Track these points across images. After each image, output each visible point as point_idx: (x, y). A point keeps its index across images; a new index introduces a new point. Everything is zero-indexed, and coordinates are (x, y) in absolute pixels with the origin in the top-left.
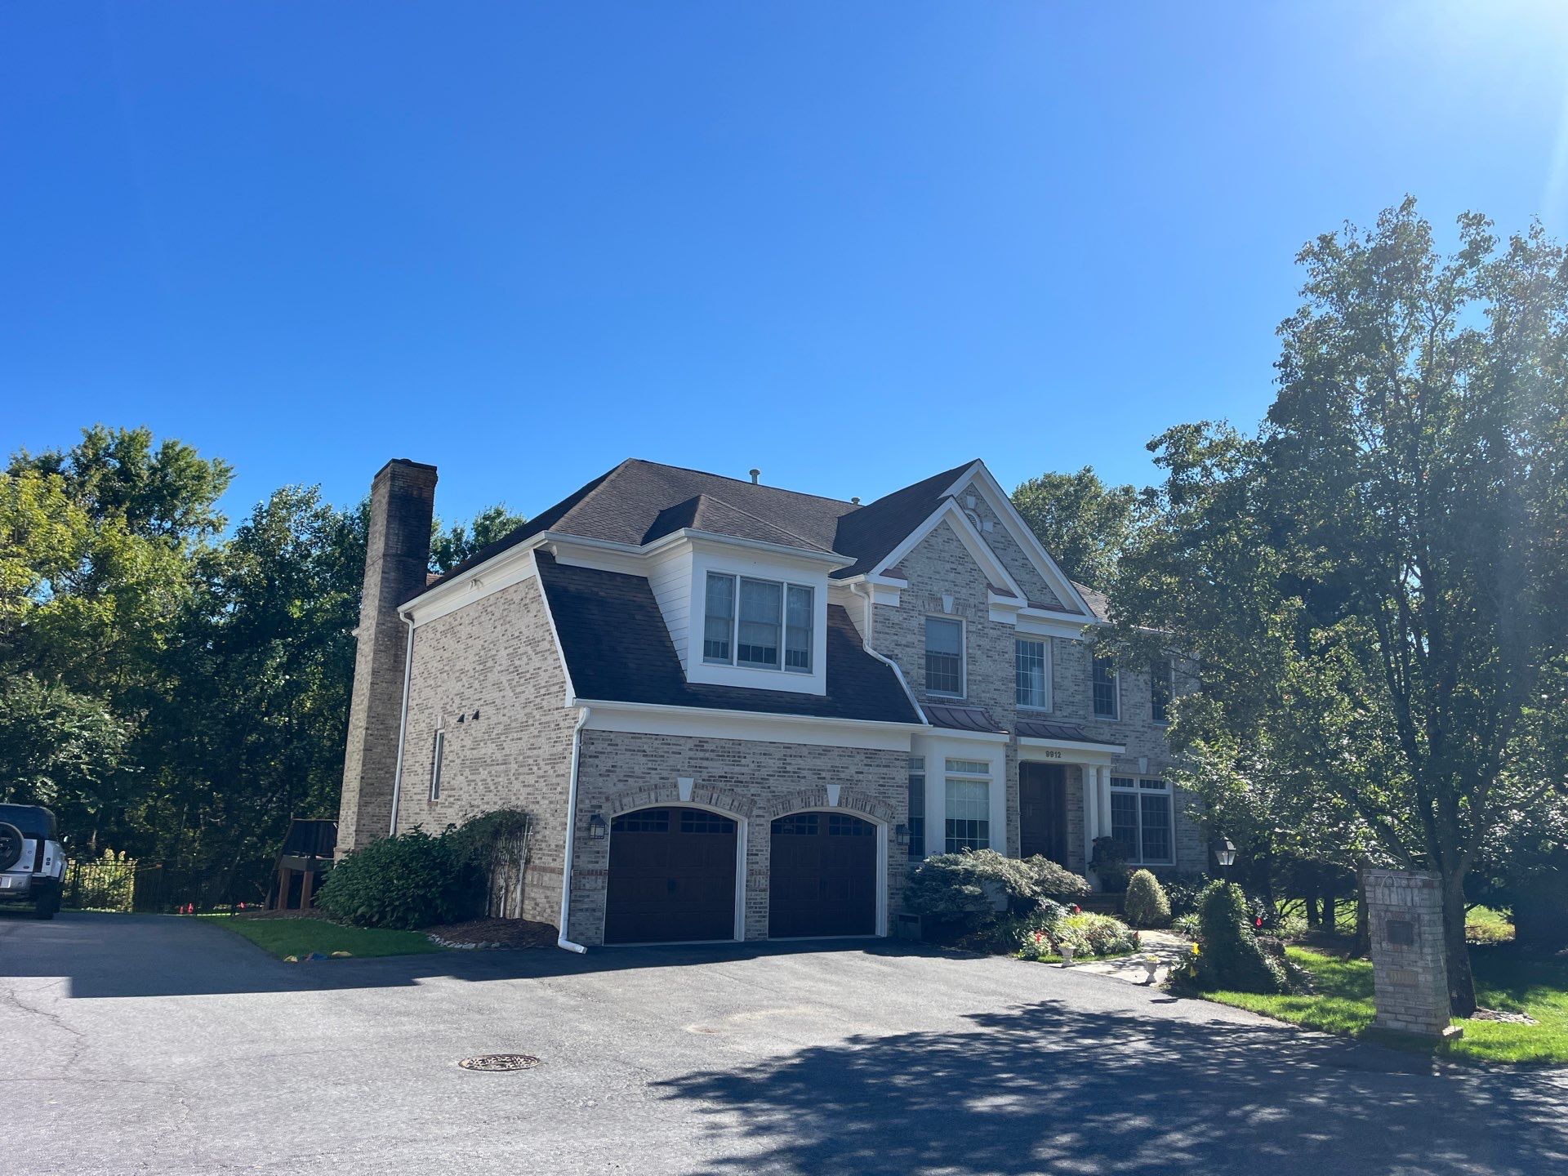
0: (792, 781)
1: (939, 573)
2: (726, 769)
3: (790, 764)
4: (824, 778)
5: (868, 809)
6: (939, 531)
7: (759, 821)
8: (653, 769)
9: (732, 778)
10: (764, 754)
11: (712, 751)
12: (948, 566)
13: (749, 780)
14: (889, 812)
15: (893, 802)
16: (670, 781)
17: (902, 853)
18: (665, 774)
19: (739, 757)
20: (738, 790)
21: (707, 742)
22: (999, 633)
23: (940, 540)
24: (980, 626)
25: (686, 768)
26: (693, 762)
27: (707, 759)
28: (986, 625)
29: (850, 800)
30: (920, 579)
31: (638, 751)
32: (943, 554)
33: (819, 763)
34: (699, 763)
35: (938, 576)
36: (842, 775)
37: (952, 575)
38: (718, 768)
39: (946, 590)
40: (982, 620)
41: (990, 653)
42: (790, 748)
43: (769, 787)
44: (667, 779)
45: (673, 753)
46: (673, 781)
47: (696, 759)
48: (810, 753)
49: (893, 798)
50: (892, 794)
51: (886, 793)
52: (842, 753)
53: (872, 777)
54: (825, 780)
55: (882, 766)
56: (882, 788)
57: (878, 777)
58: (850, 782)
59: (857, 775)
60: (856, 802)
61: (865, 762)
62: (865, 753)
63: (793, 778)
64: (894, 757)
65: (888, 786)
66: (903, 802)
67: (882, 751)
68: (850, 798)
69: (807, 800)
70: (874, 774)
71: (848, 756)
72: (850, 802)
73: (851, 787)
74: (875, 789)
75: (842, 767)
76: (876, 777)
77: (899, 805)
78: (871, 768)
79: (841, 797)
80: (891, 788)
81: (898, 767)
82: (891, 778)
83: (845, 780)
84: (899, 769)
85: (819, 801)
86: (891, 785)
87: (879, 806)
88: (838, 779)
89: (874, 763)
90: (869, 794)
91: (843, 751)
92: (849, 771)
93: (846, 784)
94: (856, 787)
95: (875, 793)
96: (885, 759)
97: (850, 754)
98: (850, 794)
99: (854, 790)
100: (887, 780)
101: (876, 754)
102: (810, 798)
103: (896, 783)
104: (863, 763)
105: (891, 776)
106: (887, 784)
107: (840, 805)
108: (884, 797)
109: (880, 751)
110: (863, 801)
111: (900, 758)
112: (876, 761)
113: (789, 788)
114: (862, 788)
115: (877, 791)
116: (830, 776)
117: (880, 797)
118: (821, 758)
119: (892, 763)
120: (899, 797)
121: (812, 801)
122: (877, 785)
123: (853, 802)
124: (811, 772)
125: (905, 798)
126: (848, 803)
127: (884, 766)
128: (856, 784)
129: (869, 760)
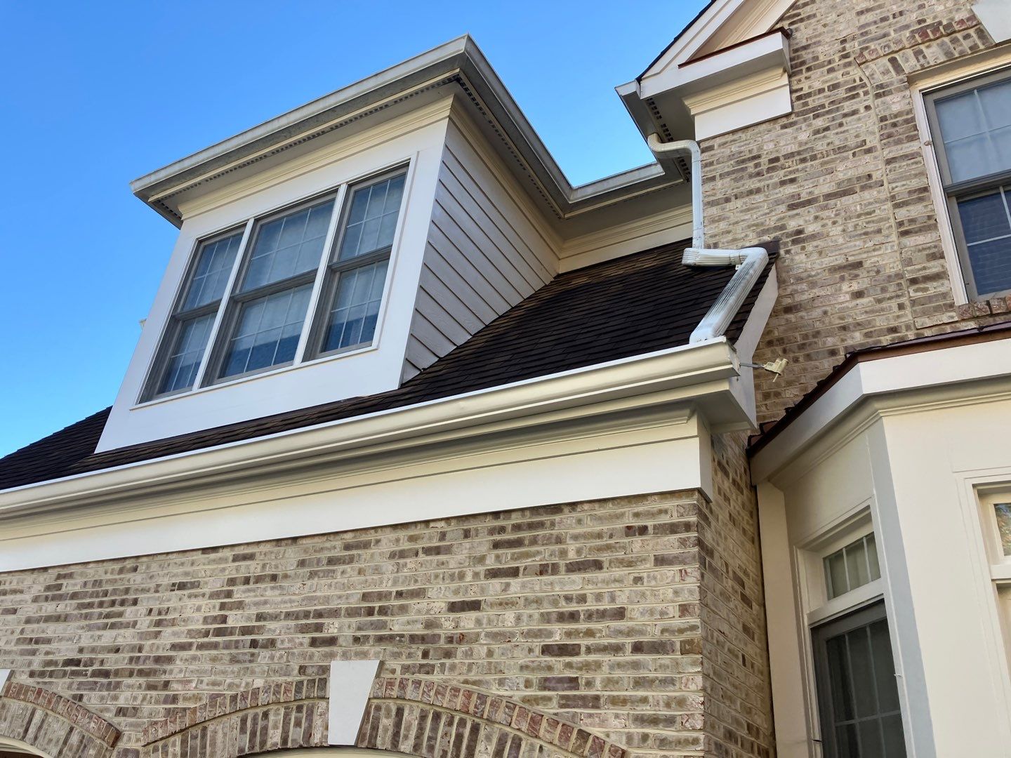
2: (85, 639)
4: (332, 641)
9: (91, 662)
11: (73, 596)
13: (125, 665)
19: (122, 603)
20: (94, 699)
21: (71, 575)
25: (11, 646)
26: (29, 630)
27: (58, 618)
29: (411, 717)
30: (870, 17)
33: (325, 590)
34: (39, 630)
36: (397, 625)
38: (70, 639)
47: (39, 620)
48: (302, 563)
49: (614, 701)
50: (609, 682)
51: (582, 682)
52: (406, 546)
53: (518, 618)
54: (335, 649)
55: (563, 569)
56: (558, 662)
57: (542, 614)
58: (422, 647)
59: (452, 616)
60: (435, 729)
61: (491, 563)
62: (492, 531)
63: (237, 648)
64: (620, 525)
65: (589, 650)
66: (670, 721)
67: (566, 510)
68: (411, 711)
69: (260, 723)
70: (528, 602)
71: (428, 551)
72: (408, 729)
73: (422, 666)
74: (527, 667)
75: (400, 594)
76: (536, 616)
77: (645, 737)
78: (515, 583)
79: (378, 708)
80: (606, 658)
81: (643, 560)
82: (602, 615)
83: (406, 639)
84: (646, 569)
85: (298, 724)
86: (606, 641)
87: (538, 743)
88: (380, 639)
89: (528, 562)
90: (495, 691)
91: (412, 539)
92: (422, 604)
93: (410, 656)
94: (443, 665)
95: (522, 686)
96: (576, 537)
97: (435, 543)
98: (410, 692)
99: (436, 677)
100: (582, 626)
101: (541, 525)
102: (271, 717)
103: (630, 632)
104: (481, 569)
105: (605, 605)
106: (584, 642)
107: (369, 742)
108: (566, 702)
109: (556, 509)
110: (462, 723)
111: (650, 523)
112: (538, 553)
113: (219, 685)
114: (470, 666)
115: (535, 677)
116: (349, 633)
117: (549, 699)
118: (334, 571)
119: (608, 548)
120: (644, 700)
121: (275, 727)
122: (537, 651)
123: (421, 729)
124: (292, 623)
125: (681, 702)
126: (402, 732)
127: (574, 568)
128: (448, 654)
129: (509, 552)
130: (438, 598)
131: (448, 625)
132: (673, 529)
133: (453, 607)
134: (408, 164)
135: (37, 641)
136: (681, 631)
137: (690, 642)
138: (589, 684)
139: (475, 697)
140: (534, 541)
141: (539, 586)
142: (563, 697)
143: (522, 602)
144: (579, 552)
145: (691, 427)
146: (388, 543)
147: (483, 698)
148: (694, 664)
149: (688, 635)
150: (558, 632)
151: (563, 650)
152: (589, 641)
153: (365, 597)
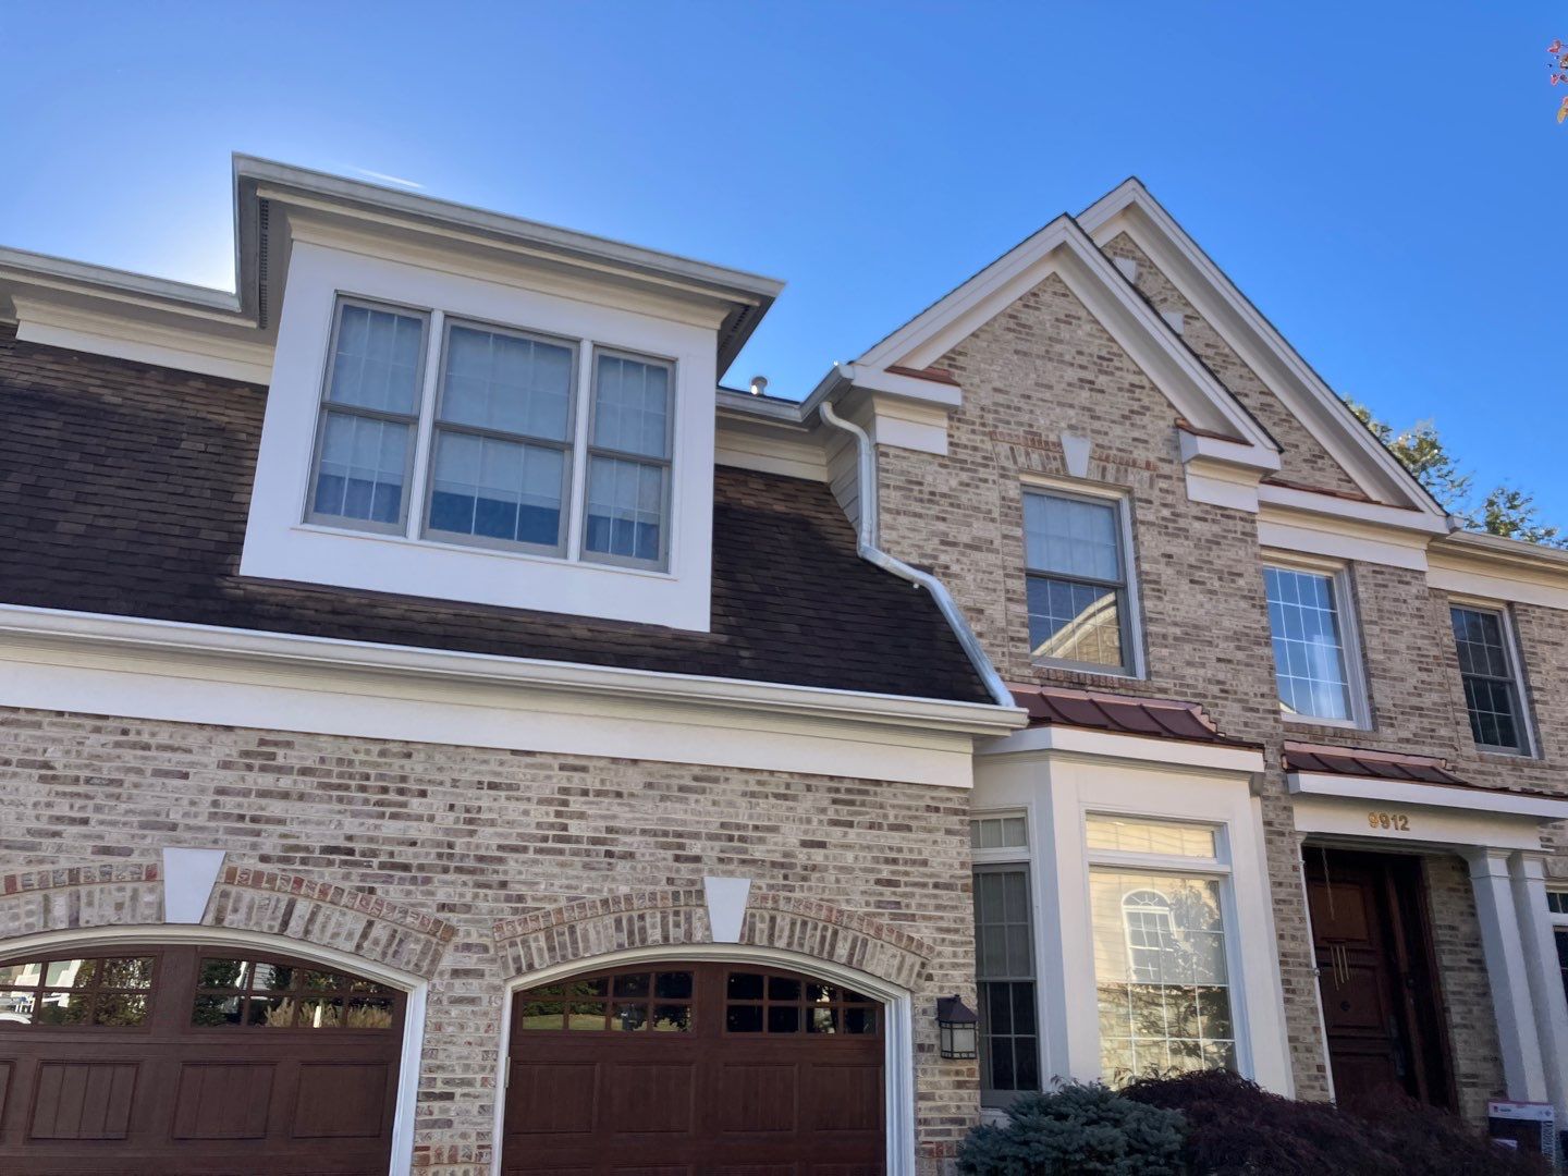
0: (586, 866)
1: (1050, 387)
2: (351, 826)
3: (582, 816)
4: (697, 859)
5: (842, 951)
6: (1046, 297)
7: (460, 988)
8: (73, 821)
9: (374, 854)
10: (492, 786)
11: (304, 772)
12: (1072, 374)
13: (432, 860)
14: (910, 959)
15: (924, 932)
16: (135, 859)
17: (960, 1085)
18: (114, 837)
19: (401, 792)
20: (394, 893)
21: (289, 744)
22: (1216, 529)
23: (1046, 316)
24: (1166, 513)
25: (201, 821)
26: (229, 804)
27: (285, 796)
28: (1181, 509)
29: (783, 923)
30: (1000, 398)
31: (22, 764)
32: (1058, 348)
33: (681, 814)
34: (250, 806)
35: (1048, 395)
36: (758, 852)
37: (1085, 394)
38: (319, 823)
40: (1170, 499)
41: (1198, 575)
42: (584, 769)
43: (503, 885)
44: (128, 852)
45: (158, 773)
46: (146, 861)
47: (246, 793)
48: (649, 786)
49: (924, 918)
50: (920, 906)
51: (903, 904)
52: (756, 788)
53: (856, 858)
54: (699, 865)
55: (886, 827)
56: (888, 890)
57: (873, 857)
58: (783, 871)
59: (805, 850)
60: (803, 931)
61: (831, 814)
62: (830, 790)
63: (588, 856)
64: (922, 803)
65: (906, 884)
66: (956, 931)
67: (885, 785)
68: (784, 919)
69: (637, 925)
70: (863, 848)
71: (776, 796)
72: (782, 931)
73: (785, 886)
74: (866, 892)
75: (756, 828)
76: (869, 858)
77: (943, 940)
78: (852, 833)
79: (753, 916)
80: (917, 890)
81: (938, 830)
82: (914, 862)
83: (768, 865)
84: (940, 836)
85: (677, 925)
86: (917, 880)
87: (879, 942)
88: (743, 862)
89: (860, 818)
90: (844, 907)
91: (759, 783)
92: (779, 838)
93: (773, 877)
94: (802, 886)
95: (864, 904)
96: (893, 806)
97: (782, 791)
98: (782, 904)
99: (797, 894)
100: (901, 868)
101: (866, 792)
102: (648, 919)
103: (932, 875)
104: (825, 818)
105: (915, 856)
106: (903, 879)
107: (749, 940)
108: (895, 917)
109: (878, 783)
110: (825, 928)
111: (942, 805)
112: (868, 813)
113: (576, 888)
114: (824, 889)
115: (872, 899)
116: (715, 854)
117: (883, 914)
118: (687, 799)
119: (916, 818)
120: (941, 918)
121: (654, 926)
122: (872, 882)
123: (792, 930)
124: (652, 840)
125: (962, 920)
126: (776, 934)
127: (894, 828)
128: (804, 879)
129: (845, 809)
130: (791, 836)
131: (802, 856)
132: (956, 812)
133: (804, 844)
134: (673, 362)
135: (254, 820)
136: (962, 878)
137: (966, 885)
138: (908, 906)
139: (835, 912)
140: (863, 804)
141: (870, 837)
142: (891, 914)
143: (857, 846)
144: (896, 817)
145: (968, 747)
146: (737, 784)
147: (841, 912)
148: (969, 898)
149: (965, 881)
150: (886, 872)
151: (889, 883)
152: (906, 879)
153: (723, 825)
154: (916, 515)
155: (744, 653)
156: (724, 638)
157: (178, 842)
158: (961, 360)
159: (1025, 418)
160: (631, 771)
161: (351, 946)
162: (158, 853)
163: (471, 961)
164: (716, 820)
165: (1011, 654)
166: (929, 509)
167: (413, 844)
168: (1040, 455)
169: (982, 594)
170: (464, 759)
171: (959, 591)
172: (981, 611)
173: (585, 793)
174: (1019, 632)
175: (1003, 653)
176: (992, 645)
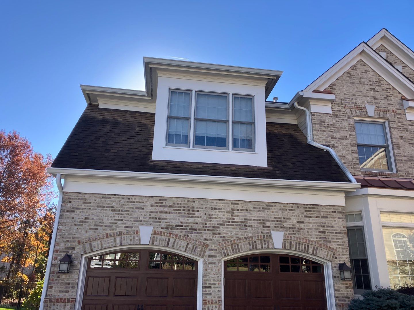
0: (240, 229)
1: (361, 92)
2: (182, 220)
3: (238, 216)
4: (269, 227)
5: (310, 250)
6: (358, 66)
7: (211, 260)
8: (119, 220)
9: (188, 226)
10: (215, 209)
11: (170, 206)
12: (368, 87)
13: (202, 228)
14: (330, 253)
15: (334, 245)
16: (133, 229)
17: (347, 288)
18: (128, 224)
19: (193, 211)
20: (193, 236)
21: (166, 200)
23: (359, 72)
24: (400, 124)
25: (147, 219)
26: (153, 215)
27: (166, 212)
28: (405, 123)
29: (294, 243)
30: (346, 96)
31: (107, 207)
32: (363, 80)
33: (263, 215)
34: (158, 215)
35: (361, 94)
36: (285, 225)
37: (372, 93)
38: (175, 219)
39: (368, 102)
40: (401, 120)
41: (411, 142)
42: (237, 204)
43: (219, 234)
44: (131, 227)
45: (137, 208)
46: (136, 229)
47: (157, 212)
48: (255, 208)
49: (333, 242)
50: (332, 238)
51: (327, 238)
52: (283, 208)
53: (313, 226)
55: (321, 217)
56: (322, 234)
57: (318, 225)
58: (292, 230)
59: (298, 224)
60: (299, 245)
61: (305, 214)
62: (304, 208)
63: (240, 226)
64: (331, 210)
65: (327, 233)
66: (343, 245)
67: (320, 206)
68: (294, 242)
69: (254, 244)
70: (314, 223)
71: (289, 210)
72: (293, 245)
73: (293, 234)
74: (316, 235)
75: (284, 218)
76: (316, 226)
77: (339, 248)
78: (311, 219)
79: (285, 241)
80: (331, 234)
81: (336, 218)
82: (329, 227)
83: (288, 228)
84: (336, 219)
85: (265, 244)
86: (331, 231)
87: (321, 248)
88: (282, 227)
89: (313, 215)
90: (310, 239)
91: (284, 206)
92: (291, 221)
93: (290, 231)
94: (298, 234)
95: (316, 238)
96: (322, 212)
97: (291, 208)
98: (293, 238)
99: (297, 236)
100: (326, 228)
101: (314, 208)
102: (257, 242)
103: (335, 230)
104: (303, 215)
105: (330, 225)
106: (327, 231)
107: (284, 248)
108: (325, 241)
109: (318, 205)
110: (305, 245)
111: (336, 211)
112: (315, 214)
113: (238, 234)
114: (304, 234)
115: (318, 237)
116: (274, 225)
117: (321, 241)
118: (265, 211)
119: (329, 214)
120: (338, 242)
121: (259, 244)
122: (318, 232)
123: (296, 245)
124: (256, 222)
125: (345, 242)
126: (292, 246)
127: (323, 217)
128: (299, 232)
129: (309, 213)
130: (294, 220)
131: (297, 226)
132: (341, 212)
133: (298, 222)
134: (254, 96)
135: (159, 219)
136: (344, 231)
137: (345, 232)
138: (329, 238)
139: (308, 240)
140: (314, 211)
141: (316, 220)
142: (324, 241)
143: (313, 223)
144: (324, 214)
145: (343, 195)
146: (278, 207)
147: (309, 240)
148: (346, 236)
149: (345, 231)
150: (321, 229)
151: (323, 232)
152: (328, 231)
153: (275, 218)
154: (323, 131)
155: (277, 172)
156: (272, 168)
157: (142, 225)
158: (334, 87)
159: (354, 101)
160: (250, 204)
161: (184, 249)
162: (138, 227)
163: (213, 253)
164: (273, 217)
165: (354, 168)
166: (327, 129)
167: (197, 224)
168: (359, 111)
169: (344, 151)
170: (207, 202)
171: (338, 151)
172: (345, 156)
173: (238, 210)
174: (356, 161)
175: (352, 168)
176: (348, 166)
